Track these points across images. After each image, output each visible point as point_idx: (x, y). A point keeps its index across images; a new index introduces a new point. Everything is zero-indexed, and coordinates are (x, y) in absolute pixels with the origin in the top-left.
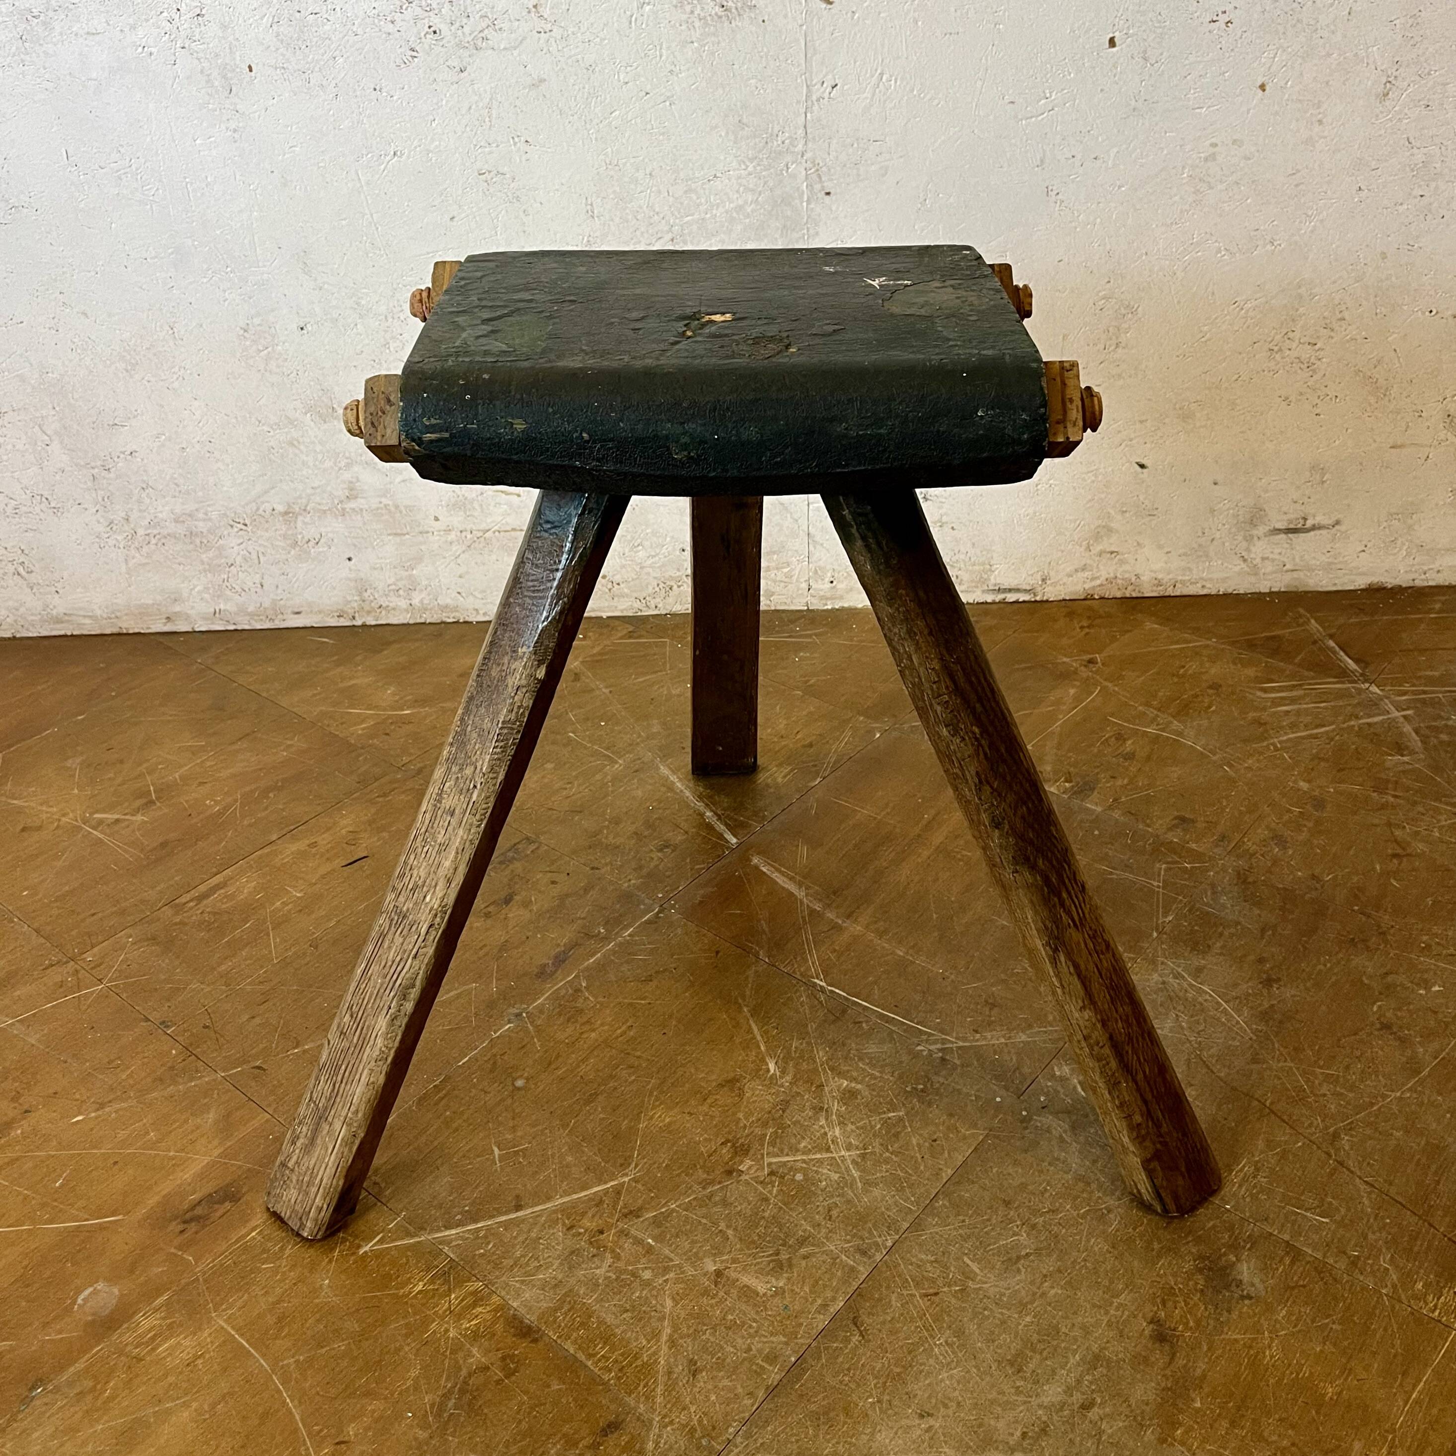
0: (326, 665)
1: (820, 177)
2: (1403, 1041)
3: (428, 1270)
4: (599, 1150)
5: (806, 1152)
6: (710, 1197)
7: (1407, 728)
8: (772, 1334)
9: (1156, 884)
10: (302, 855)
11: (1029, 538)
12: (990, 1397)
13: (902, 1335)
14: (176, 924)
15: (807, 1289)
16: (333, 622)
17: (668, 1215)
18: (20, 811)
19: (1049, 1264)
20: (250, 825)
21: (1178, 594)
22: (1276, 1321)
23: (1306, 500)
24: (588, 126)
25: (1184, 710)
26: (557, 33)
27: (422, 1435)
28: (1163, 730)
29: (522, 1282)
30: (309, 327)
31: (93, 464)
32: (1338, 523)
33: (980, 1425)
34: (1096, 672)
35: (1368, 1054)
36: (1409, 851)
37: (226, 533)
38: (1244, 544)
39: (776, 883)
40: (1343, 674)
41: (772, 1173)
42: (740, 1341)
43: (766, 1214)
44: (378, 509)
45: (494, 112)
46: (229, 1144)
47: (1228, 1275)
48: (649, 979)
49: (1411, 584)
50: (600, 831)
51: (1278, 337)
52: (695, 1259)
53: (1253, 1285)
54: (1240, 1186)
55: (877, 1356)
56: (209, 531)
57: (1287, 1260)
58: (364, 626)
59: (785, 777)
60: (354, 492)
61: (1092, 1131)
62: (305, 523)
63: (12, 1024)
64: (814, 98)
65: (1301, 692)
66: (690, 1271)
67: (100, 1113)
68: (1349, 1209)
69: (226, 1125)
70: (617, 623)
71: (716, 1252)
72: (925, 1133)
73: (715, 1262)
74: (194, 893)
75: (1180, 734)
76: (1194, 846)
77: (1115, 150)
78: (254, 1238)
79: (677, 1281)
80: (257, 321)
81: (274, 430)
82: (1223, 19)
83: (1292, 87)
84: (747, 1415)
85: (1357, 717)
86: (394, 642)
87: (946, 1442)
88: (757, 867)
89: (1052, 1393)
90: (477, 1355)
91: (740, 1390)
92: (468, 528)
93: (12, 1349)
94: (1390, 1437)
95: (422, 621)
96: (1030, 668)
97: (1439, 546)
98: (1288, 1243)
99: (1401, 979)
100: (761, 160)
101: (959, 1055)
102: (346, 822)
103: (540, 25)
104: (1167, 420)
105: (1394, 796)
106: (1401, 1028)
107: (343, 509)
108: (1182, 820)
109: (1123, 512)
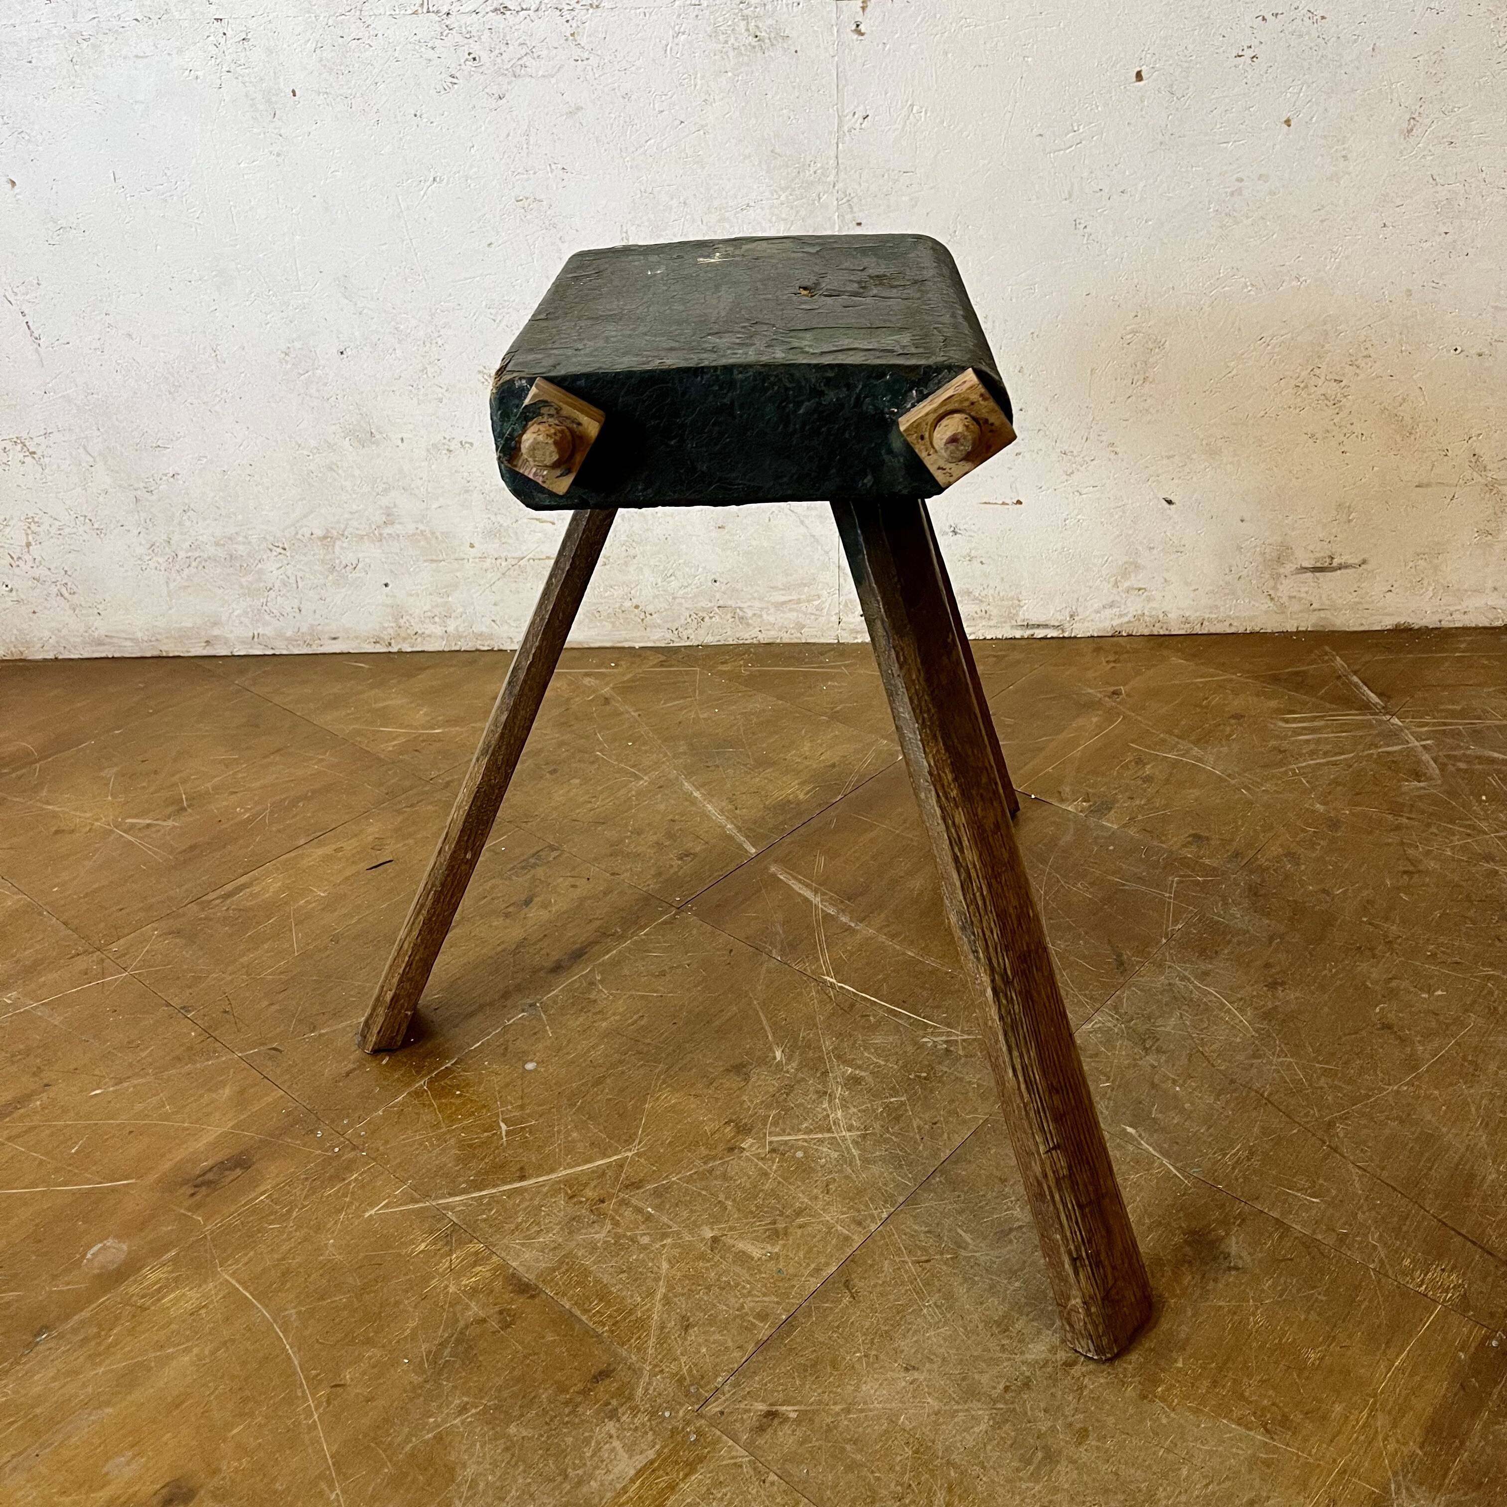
0: (360, 688)
1: (851, 208)
2: (1403, 1041)
3: (431, 1232)
4: (605, 1128)
5: (809, 1131)
6: (712, 1169)
7: (1426, 757)
8: (764, 1295)
9: (1167, 895)
10: (327, 859)
11: (1057, 574)
12: (975, 1354)
13: (892, 1297)
14: (201, 919)
15: (801, 1254)
16: (369, 648)
17: (667, 1188)
18: (54, 815)
20: (279, 831)
21: (1206, 632)
22: (1263, 1291)
23: (1333, 539)
24: (624, 155)
25: (1202, 740)
26: (594, 61)
27: (417, 1379)
28: (1182, 756)
29: (522, 1245)
30: (349, 352)
31: (136, 486)
32: (1364, 562)
33: (964, 1379)
34: (1119, 703)
35: (1368, 1051)
36: (1421, 868)
37: (265, 557)
38: (1271, 583)
39: (793, 889)
40: (1366, 707)
41: (773, 1151)
42: (733, 1300)
43: (766, 1187)
44: (414, 535)
45: (532, 139)
46: (242, 1117)
47: (1217, 1248)
48: (663, 974)
49: (1438, 625)
50: (622, 841)
51: (1304, 374)
52: (692, 1228)
53: (1241, 1258)
54: (1234, 1168)
55: (867, 1316)
56: (249, 555)
57: (1276, 1236)
58: (400, 652)
59: (806, 794)
60: (390, 518)
62: (342, 548)
63: (35, 1008)
64: (846, 129)
65: (1322, 723)
66: (687, 1237)
67: (118, 1087)
68: (1340, 1190)
69: (241, 1099)
70: (649, 653)
71: (714, 1220)
72: (926, 1116)
73: (713, 1229)
74: (219, 892)
75: (1200, 760)
76: (1207, 861)
77: (1142, 184)
78: (261, 1202)
79: (674, 1246)
80: (298, 345)
81: (314, 454)
82: (1249, 53)
83: (1316, 122)
84: (736, 1366)
85: (1376, 747)
86: (429, 667)
87: (929, 1394)
88: (774, 876)
89: (1037, 1351)
90: (475, 1309)
91: (730, 1344)
92: (503, 555)
93: (19, 1299)
94: (1371, 1400)
95: (457, 648)
96: (1054, 698)
97: (1466, 587)
98: (1277, 1219)
99: (1405, 984)
100: (794, 190)
101: (964, 1048)
102: (373, 829)
103: (577, 53)
104: (1194, 456)
105: (1408, 818)
106: (1402, 1029)
107: (381, 534)
108: (1197, 837)
109: (1151, 548)
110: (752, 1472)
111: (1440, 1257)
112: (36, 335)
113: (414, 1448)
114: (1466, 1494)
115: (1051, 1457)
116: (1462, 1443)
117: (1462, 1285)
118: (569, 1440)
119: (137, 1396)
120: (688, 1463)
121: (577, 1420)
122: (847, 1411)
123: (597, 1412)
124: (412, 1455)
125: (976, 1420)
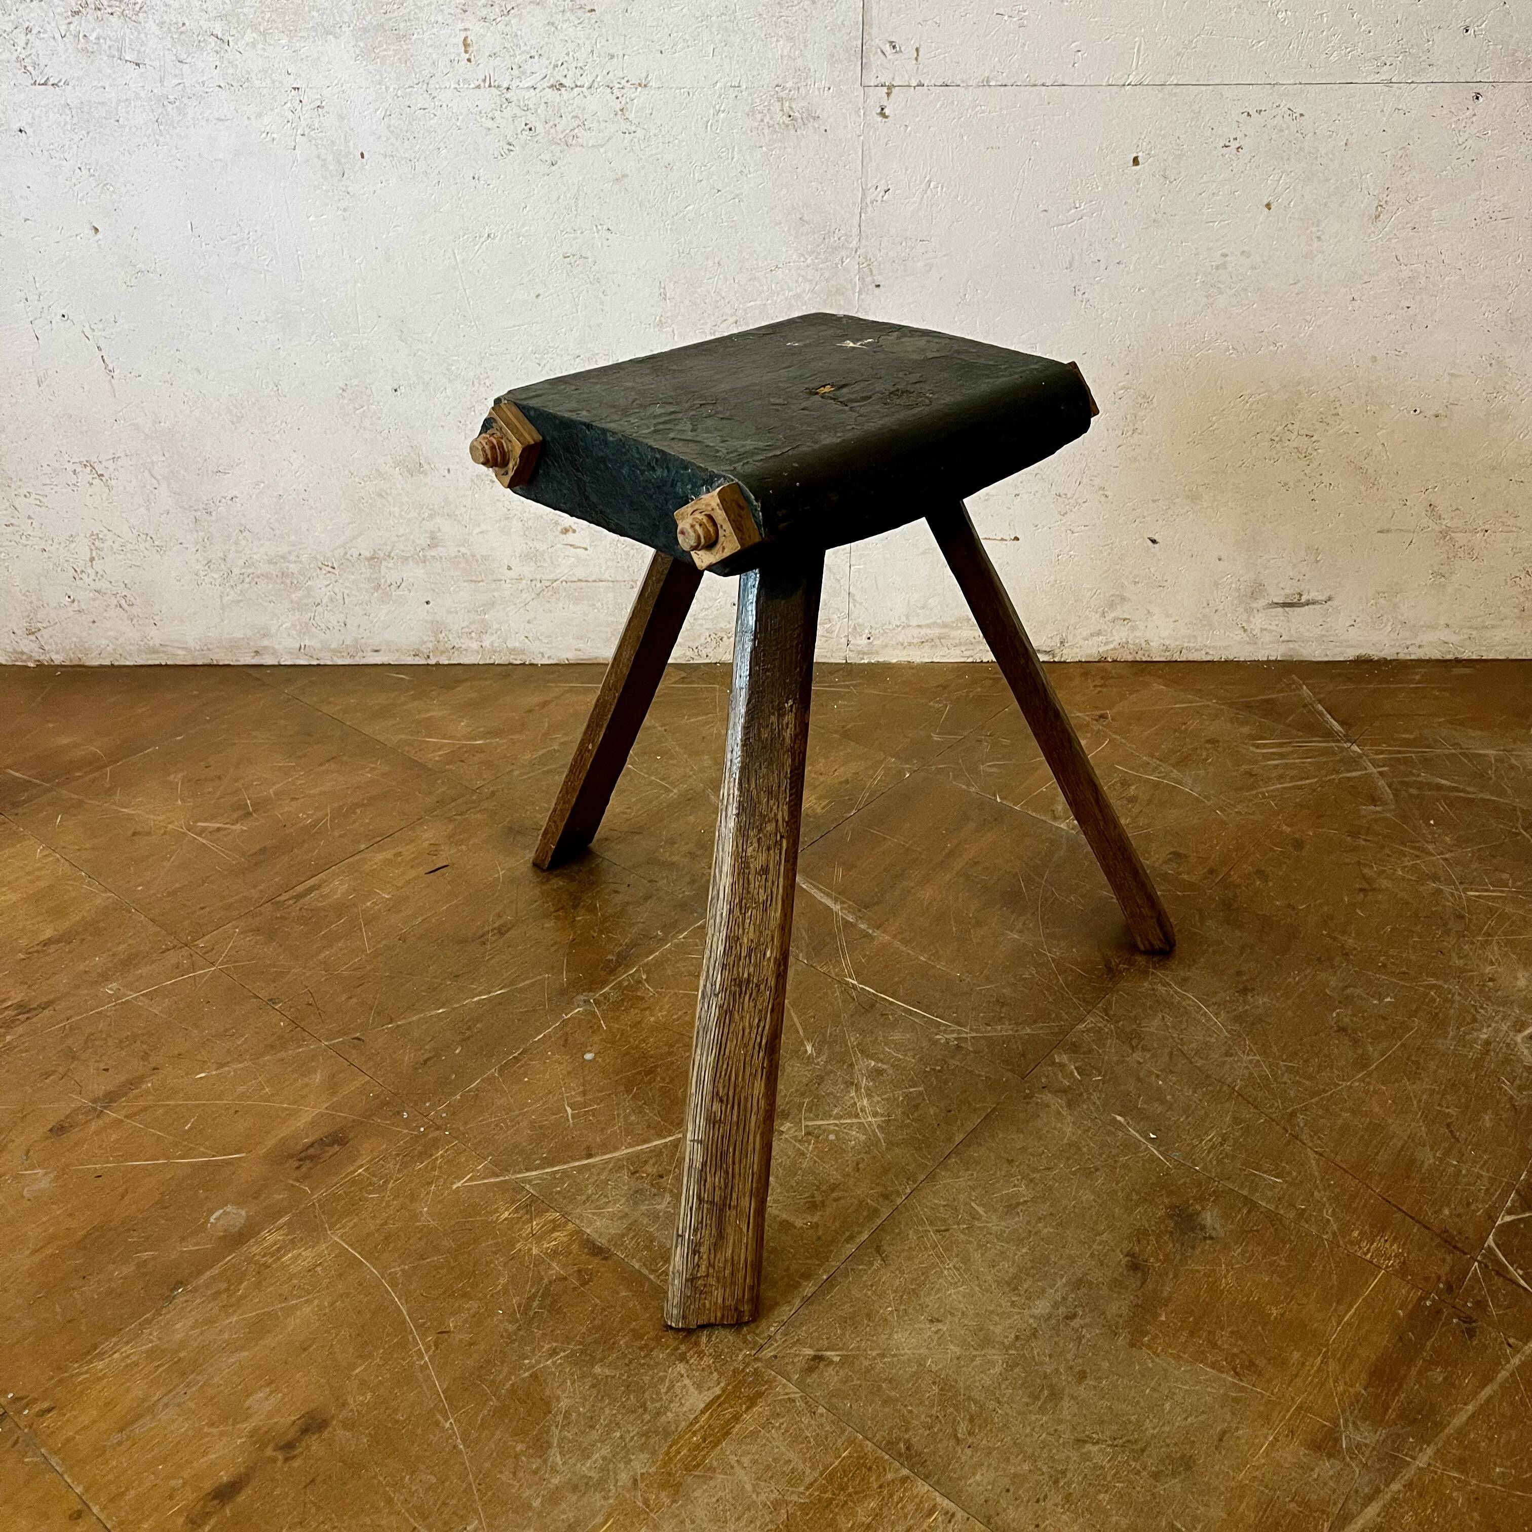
0: (404, 699)
1: (871, 271)
2: (1356, 1041)
3: (513, 1202)
4: (659, 1112)
5: (838, 1117)
7: (1381, 783)
8: (807, 1258)
10: (388, 862)
11: (1049, 604)
12: (989, 1308)
13: (917, 1261)
14: (277, 918)
15: (837, 1224)
16: (410, 661)
18: (130, 818)
19: (1044, 1209)
20: (340, 836)
21: (1184, 659)
22: (1232, 1256)
23: (1301, 577)
24: (665, 218)
25: (1183, 762)
26: (640, 133)
27: (511, 1328)
28: (1164, 778)
29: (593, 1214)
30: (402, 389)
31: (196, 507)
32: (1330, 599)
33: (981, 1330)
34: (1106, 726)
35: (1326, 1051)
36: (1374, 886)
37: (315, 574)
38: (1245, 616)
39: (814, 898)
40: (1328, 734)
41: (808, 1133)
42: (781, 1262)
43: (804, 1165)
44: (456, 557)
45: (580, 204)
46: (334, 1100)
47: (1194, 1220)
49: (1395, 657)
50: (657, 850)
51: (1279, 429)
53: (1214, 1229)
54: (1209, 1152)
55: (896, 1276)
56: (299, 572)
57: (1245, 1211)
58: (437, 665)
59: (823, 808)
60: (434, 541)
61: (1085, 1107)
62: (387, 567)
63: (136, 998)
64: (868, 200)
65: (1290, 749)
67: (220, 1071)
68: (1300, 1173)
69: (332, 1085)
72: (941, 1105)
74: (292, 893)
75: (1180, 783)
76: (1185, 877)
77: (1137, 256)
78: (360, 1174)
80: (355, 382)
81: (365, 482)
82: (1235, 144)
83: (1294, 206)
84: (786, 1318)
85: (1338, 772)
86: (466, 680)
87: (951, 1342)
88: (799, 886)
89: (1041, 1307)
90: (556, 1269)
92: (538, 577)
93: (154, 1258)
94: (1324, 1349)
95: (493, 661)
97: (1422, 623)
98: (1246, 1197)
99: (1359, 991)
100: (819, 254)
101: (972, 1044)
102: (429, 834)
103: (625, 126)
104: (1177, 500)
105: (1366, 840)
106: (1355, 1031)
107: (425, 556)
108: (1177, 856)
109: (1135, 583)
110: (803, 1405)
111: (1383, 1229)
112: (110, 367)
113: (513, 1385)
114: (1403, 1427)
115: (1055, 1395)
116: (1400, 1386)
117: (1402, 1254)
118: (647, 1378)
119: (269, 1341)
120: (749, 1398)
121: (652, 1362)
122: (883, 1356)
123: (669, 1355)
124: (513, 1390)
125: (993, 1364)
